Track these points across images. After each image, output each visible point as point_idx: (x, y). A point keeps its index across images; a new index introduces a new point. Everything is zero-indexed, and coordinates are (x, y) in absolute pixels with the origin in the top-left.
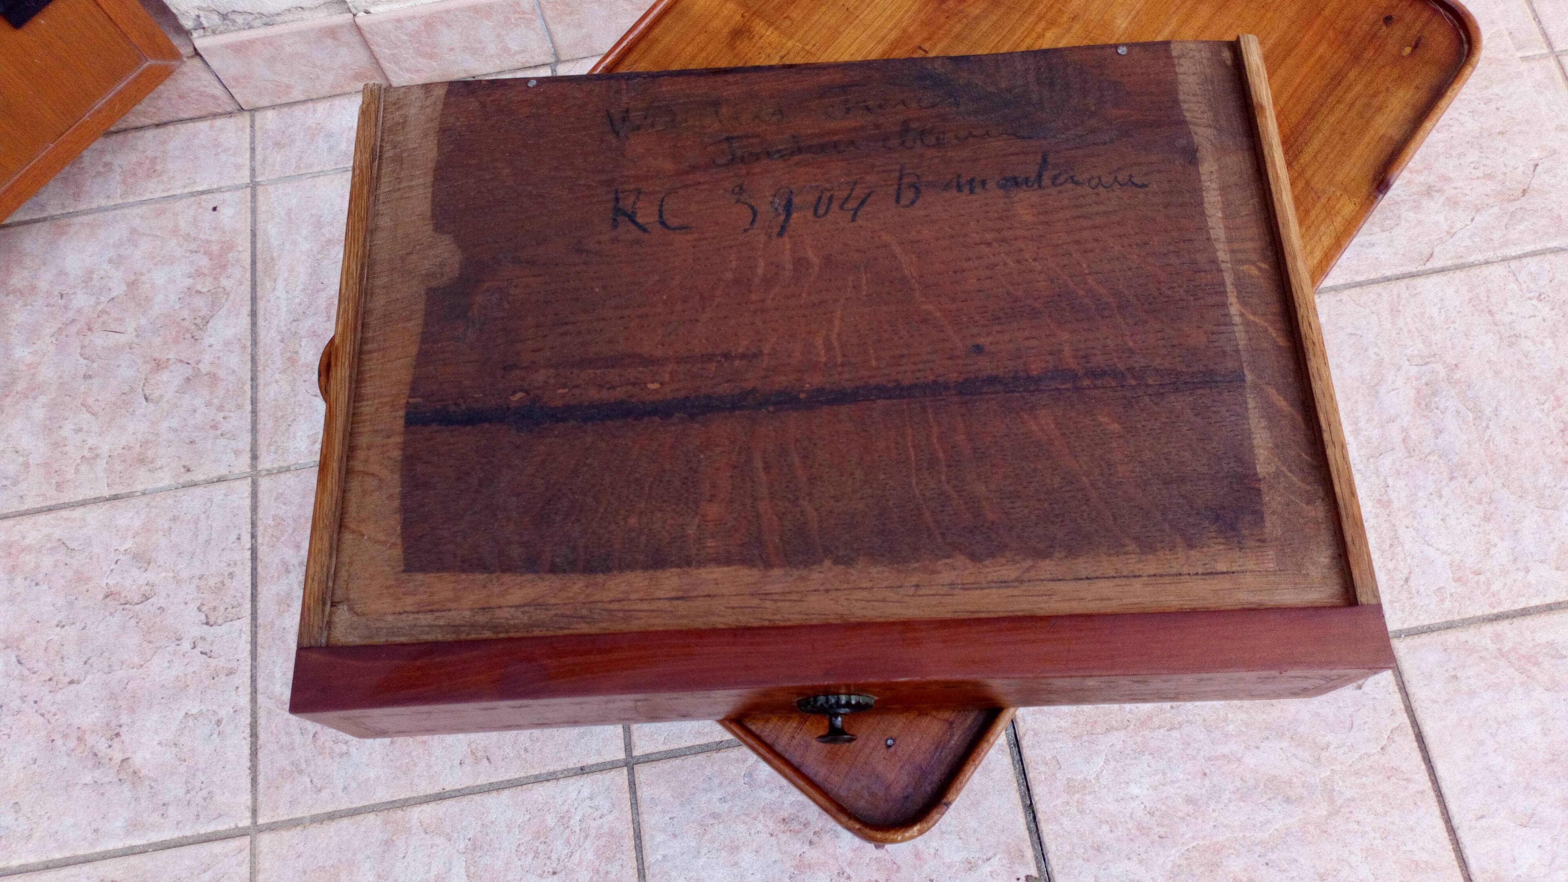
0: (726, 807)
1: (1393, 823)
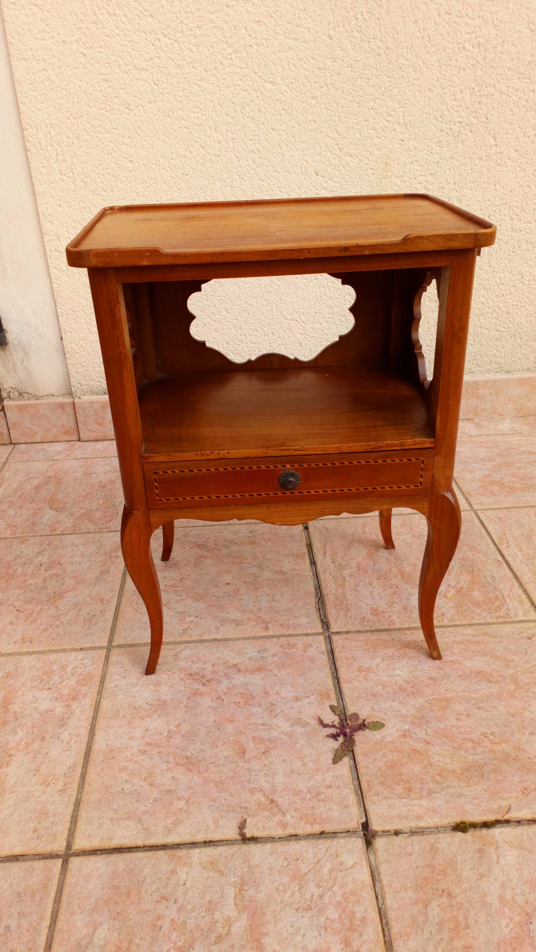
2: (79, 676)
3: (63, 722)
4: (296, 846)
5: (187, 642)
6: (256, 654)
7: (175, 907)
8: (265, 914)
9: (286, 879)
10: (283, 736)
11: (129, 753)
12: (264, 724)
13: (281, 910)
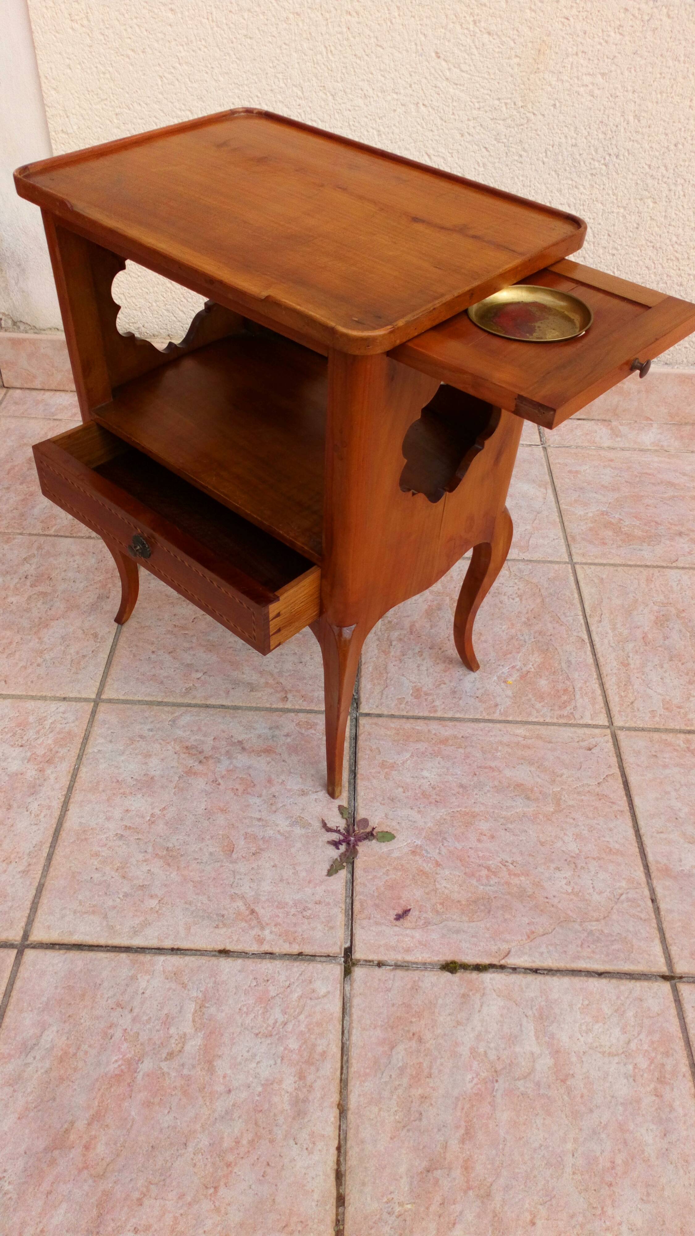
0: (151, 733)
1: (598, 824)
2: (59, 733)
3: (33, 789)
4: (269, 965)
5: (189, 705)
6: (266, 731)
7: (129, 1017)
8: (222, 1035)
9: (251, 1001)
10: (279, 837)
11: (104, 836)
12: (260, 820)
13: (240, 1033)
